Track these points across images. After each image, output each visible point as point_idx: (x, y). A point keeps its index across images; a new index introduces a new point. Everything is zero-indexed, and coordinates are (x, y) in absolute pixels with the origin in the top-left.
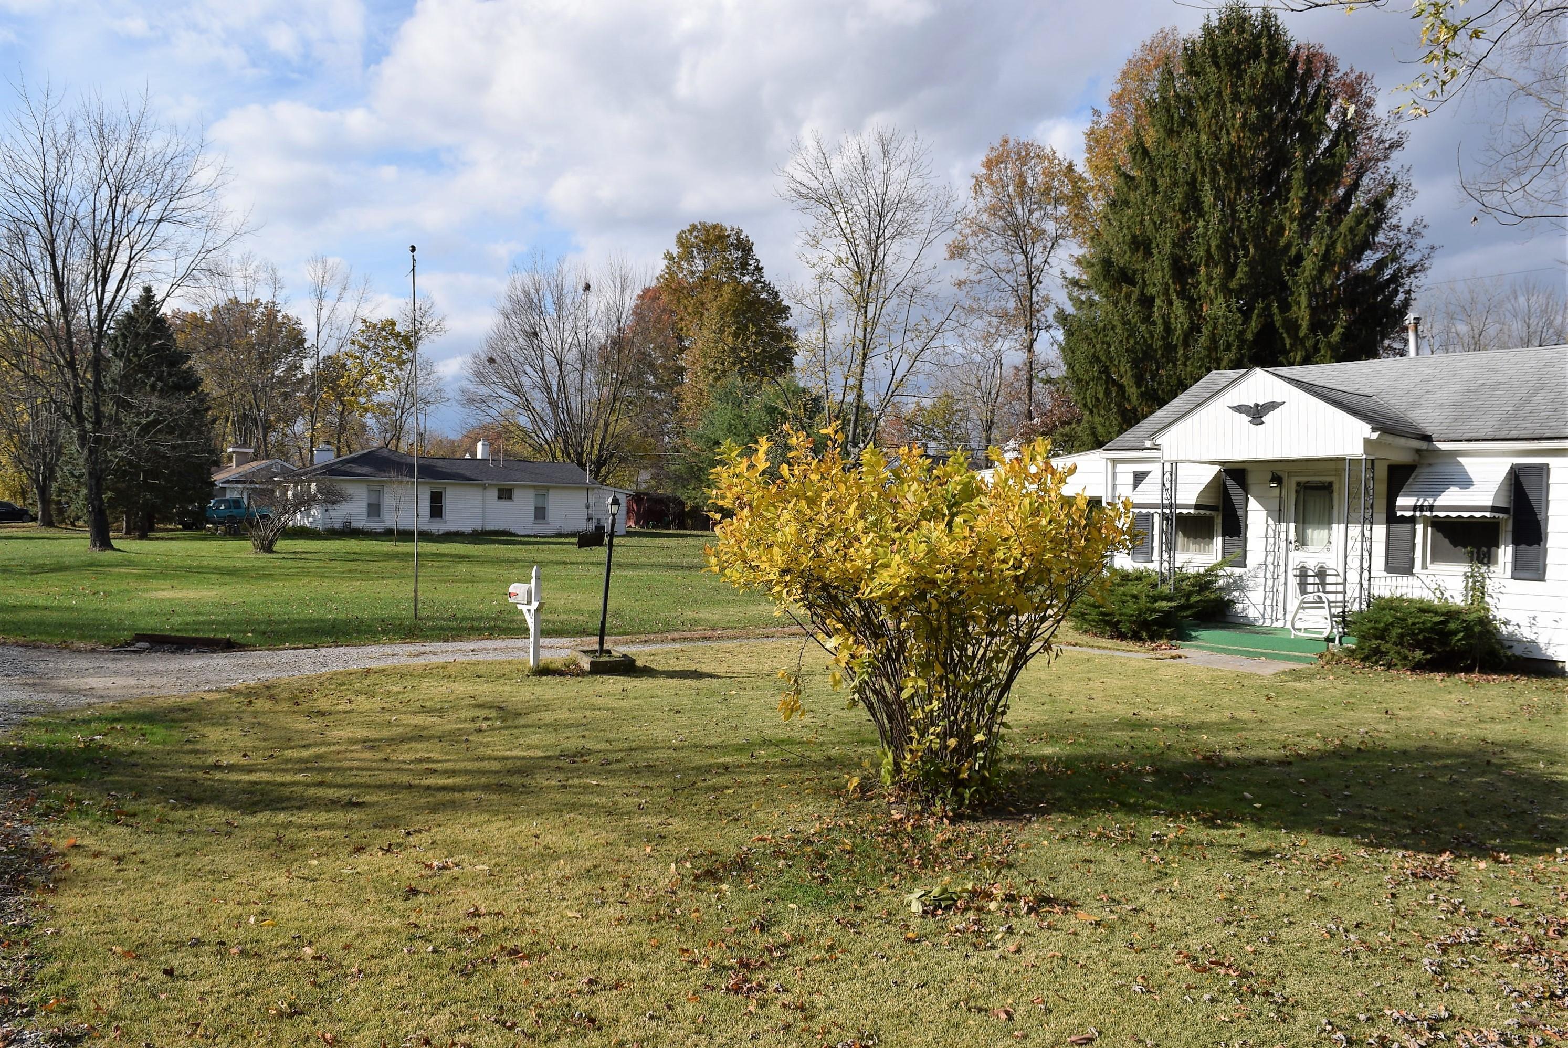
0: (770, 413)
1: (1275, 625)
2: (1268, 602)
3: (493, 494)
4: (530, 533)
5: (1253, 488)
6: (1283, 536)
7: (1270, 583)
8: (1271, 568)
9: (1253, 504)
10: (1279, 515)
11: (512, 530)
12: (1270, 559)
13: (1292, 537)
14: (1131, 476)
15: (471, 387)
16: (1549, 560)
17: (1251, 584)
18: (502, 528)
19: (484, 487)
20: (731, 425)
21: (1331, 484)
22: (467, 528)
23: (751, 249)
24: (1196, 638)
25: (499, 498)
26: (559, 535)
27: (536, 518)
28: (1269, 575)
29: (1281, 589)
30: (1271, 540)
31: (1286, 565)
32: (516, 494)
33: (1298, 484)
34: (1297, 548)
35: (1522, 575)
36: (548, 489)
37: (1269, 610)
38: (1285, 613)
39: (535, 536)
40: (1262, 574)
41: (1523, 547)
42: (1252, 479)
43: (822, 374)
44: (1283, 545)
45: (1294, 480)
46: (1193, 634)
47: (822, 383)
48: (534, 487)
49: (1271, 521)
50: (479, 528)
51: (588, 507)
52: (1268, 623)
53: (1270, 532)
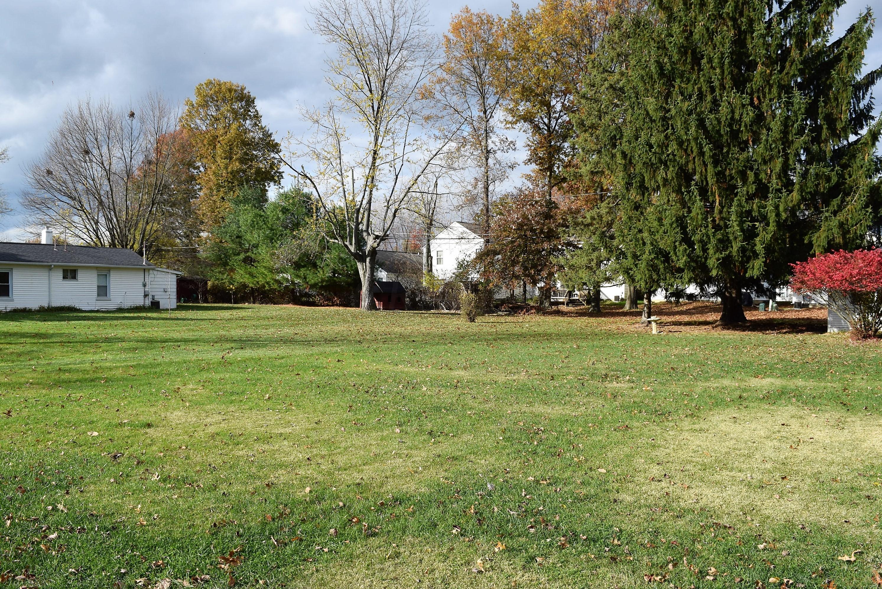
0: (284, 213)
3: (60, 274)
4: (93, 308)
11: (77, 306)
15: (33, 191)
18: (67, 305)
19: (50, 268)
20: (253, 221)
22: (34, 305)
23: (253, 102)
25: (65, 278)
26: (120, 310)
27: (98, 295)
32: (80, 275)
36: (109, 270)
39: (98, 311)
43: (339, 178)
47: (340, 185)
48: (97, 268)
50: (46, 305)
51: (145, 285)
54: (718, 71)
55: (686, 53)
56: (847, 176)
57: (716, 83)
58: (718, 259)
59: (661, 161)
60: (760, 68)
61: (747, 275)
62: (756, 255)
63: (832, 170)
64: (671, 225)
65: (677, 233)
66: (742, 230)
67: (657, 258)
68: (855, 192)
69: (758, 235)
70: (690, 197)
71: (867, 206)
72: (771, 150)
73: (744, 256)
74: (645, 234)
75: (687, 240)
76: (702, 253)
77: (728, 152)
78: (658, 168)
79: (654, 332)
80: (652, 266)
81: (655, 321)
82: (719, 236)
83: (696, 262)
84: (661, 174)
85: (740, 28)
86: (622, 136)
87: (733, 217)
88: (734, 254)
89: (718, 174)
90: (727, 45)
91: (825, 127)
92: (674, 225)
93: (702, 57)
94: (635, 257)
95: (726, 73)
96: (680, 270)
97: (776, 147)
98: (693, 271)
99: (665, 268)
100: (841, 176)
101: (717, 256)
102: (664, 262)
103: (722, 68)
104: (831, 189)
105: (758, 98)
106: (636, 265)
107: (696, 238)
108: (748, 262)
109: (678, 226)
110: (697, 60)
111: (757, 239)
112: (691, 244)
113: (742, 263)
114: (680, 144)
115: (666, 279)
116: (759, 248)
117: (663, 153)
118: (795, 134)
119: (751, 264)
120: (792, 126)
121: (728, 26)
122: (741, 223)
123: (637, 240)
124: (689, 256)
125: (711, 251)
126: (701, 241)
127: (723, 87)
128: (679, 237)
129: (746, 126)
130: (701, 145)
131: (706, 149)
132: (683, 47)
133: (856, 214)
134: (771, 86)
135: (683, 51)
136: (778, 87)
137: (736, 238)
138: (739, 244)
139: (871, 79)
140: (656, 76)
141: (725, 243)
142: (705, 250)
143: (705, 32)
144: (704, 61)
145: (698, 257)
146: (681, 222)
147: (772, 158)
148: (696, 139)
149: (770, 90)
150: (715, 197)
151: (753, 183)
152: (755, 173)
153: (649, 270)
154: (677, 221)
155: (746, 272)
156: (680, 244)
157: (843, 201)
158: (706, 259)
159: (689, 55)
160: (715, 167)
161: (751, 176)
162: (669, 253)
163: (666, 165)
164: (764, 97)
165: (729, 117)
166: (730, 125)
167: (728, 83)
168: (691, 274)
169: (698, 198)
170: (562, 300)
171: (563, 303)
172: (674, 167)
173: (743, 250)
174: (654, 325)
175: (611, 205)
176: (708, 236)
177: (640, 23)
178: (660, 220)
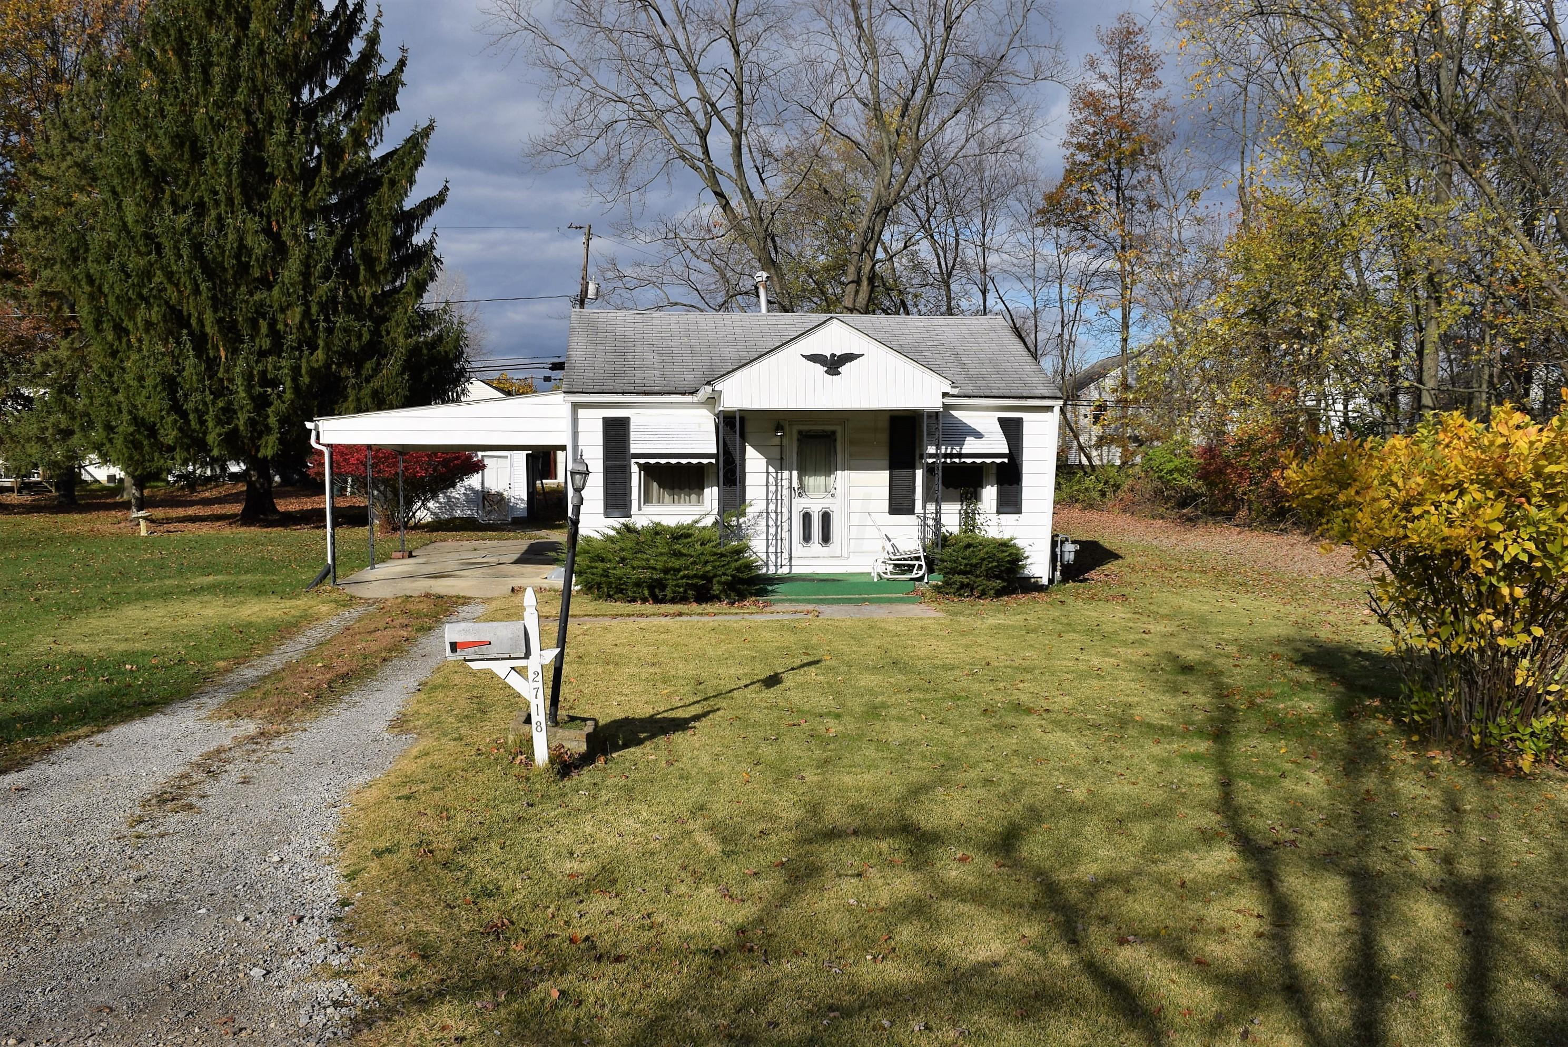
1: (780, 572)
2: (772, 549)
5: (748, 436)
6: (786, 483)
7: (772, 530)
8: (773, 515)
9: (750, 452)
10: (779, 462)
12: (772, 507)
13: (795, 484)
14: (601, 422)
16: (1024, 497)
17: (750, 532)
21: (834, 433)
24: (772, 591)
28: (771, 523)
29: (786, 535)
30: (772, 488)
31: (791, 512)
33: (800, 432)
34: (800, 495)
35: (1005, 510)
37: (773, 558)
38: (791, 558)
40: (764, 523)
41: (1006, 486)
42: (749, 428)
44: (786, 492)
45: (795, 429)
46: (770, 588)
49: (771, 469)
52: (772, 570)
53: (771, 480)
54: (223, 180)
55: (182, 145)
56: (384, 333)
57: (222, 197)
58: (219, 435)
59: (141, 296)
60: (279, 182)
61: (260, 455)
62: (268, 430)
63: (364, 325)
64: (155, 387)
65: (163, 399)
66: (252, 398)
67: (138, 431)
68: (392, 354)
69: (271, 404)
70: (181, 350)
71: (403, 373)
72: (289, 295)
73: (254, 430)
74: (120, 397)
75: (176, 407)
76: (198, 427)
77: (234, 293)
78: (137, 306)
79: (143, 533)
80: (132, 442)
81: (145, 518)
82: (221, 405)
83: (190, 437)
84: (142, 313)
85: (255, 125)
86: (87, 250)
87: (239, 381)
88: (242, 428)
89: (220, 321)
90: (237, 148)
91: (362, 268)
92: (159, 389)
93: (204, 156)
94: (109, 428)
95: (234, 184)
96: (171, 449)
97: (294, 292)
98: (188, 450)
99: (151, 445)
100: (376, 333)
101: (217, 430)
102: (149, 437)
103: (229, 176)
104: (362, 348)
105: (278, 222)
106: (110, 441)
107: (189, 406)
108: (260, 438)
109: (164, 389)
110: (197, 156)
111: (269, 410)
112: (184, 415)
113: (252, 439)
114: (170, 275)
115: (153, 460)
116: (272, 421)
117: (144, 286)
118: (320, 278)
119: (263, 441)
120: (315, 266)
121: (238, 121)
122: (249, 388)
123: (110, 405)
124: (180, 429)
125: (210, 424)
126: (196, 410)
127: (230, 201)
128: (167, 404)
129: (257, 260)
130: (196, 281)
131: (203, 287)
132: (178, 136)
133: (392, 381)
134: (293, 210)
135: (178, 141)
136: (302, 212)
137: (242, 408)
138: (246, 415)
139: (428, 206)
140: (137, 173)
141: (229, 412)
142: (202, 422)
143: (208, 123)
144: (208, 161)
145: (194, 431)
146: (170, 384)
147: (289, 305)
148: (190, 272)
149: (292, 214)
150: (219, 350)
151: (267, 336)
152: (269, 324)
153: (127, 447)
154: (163, 381)
155: (258, 450)
156: (168, 413)
157: (379, 364)
158: (205, 433)
159: (187, 148)
160: (215, 311)
161: (264, 326)
162: (155, 424)
163: (147, 302)
164: (285, 221)
165: (235, 245)
166: (238, 256)
167: (238, 199)
168: (185, 454)
169: (191, 352)
170: (9, 484)
171: (10, 490)
172: (159, 306)
173: (252, 422)
174: (142, 522)
175: (76, 345)
176: (205, 404)
177: (120, 81)
178: (141, 379)
